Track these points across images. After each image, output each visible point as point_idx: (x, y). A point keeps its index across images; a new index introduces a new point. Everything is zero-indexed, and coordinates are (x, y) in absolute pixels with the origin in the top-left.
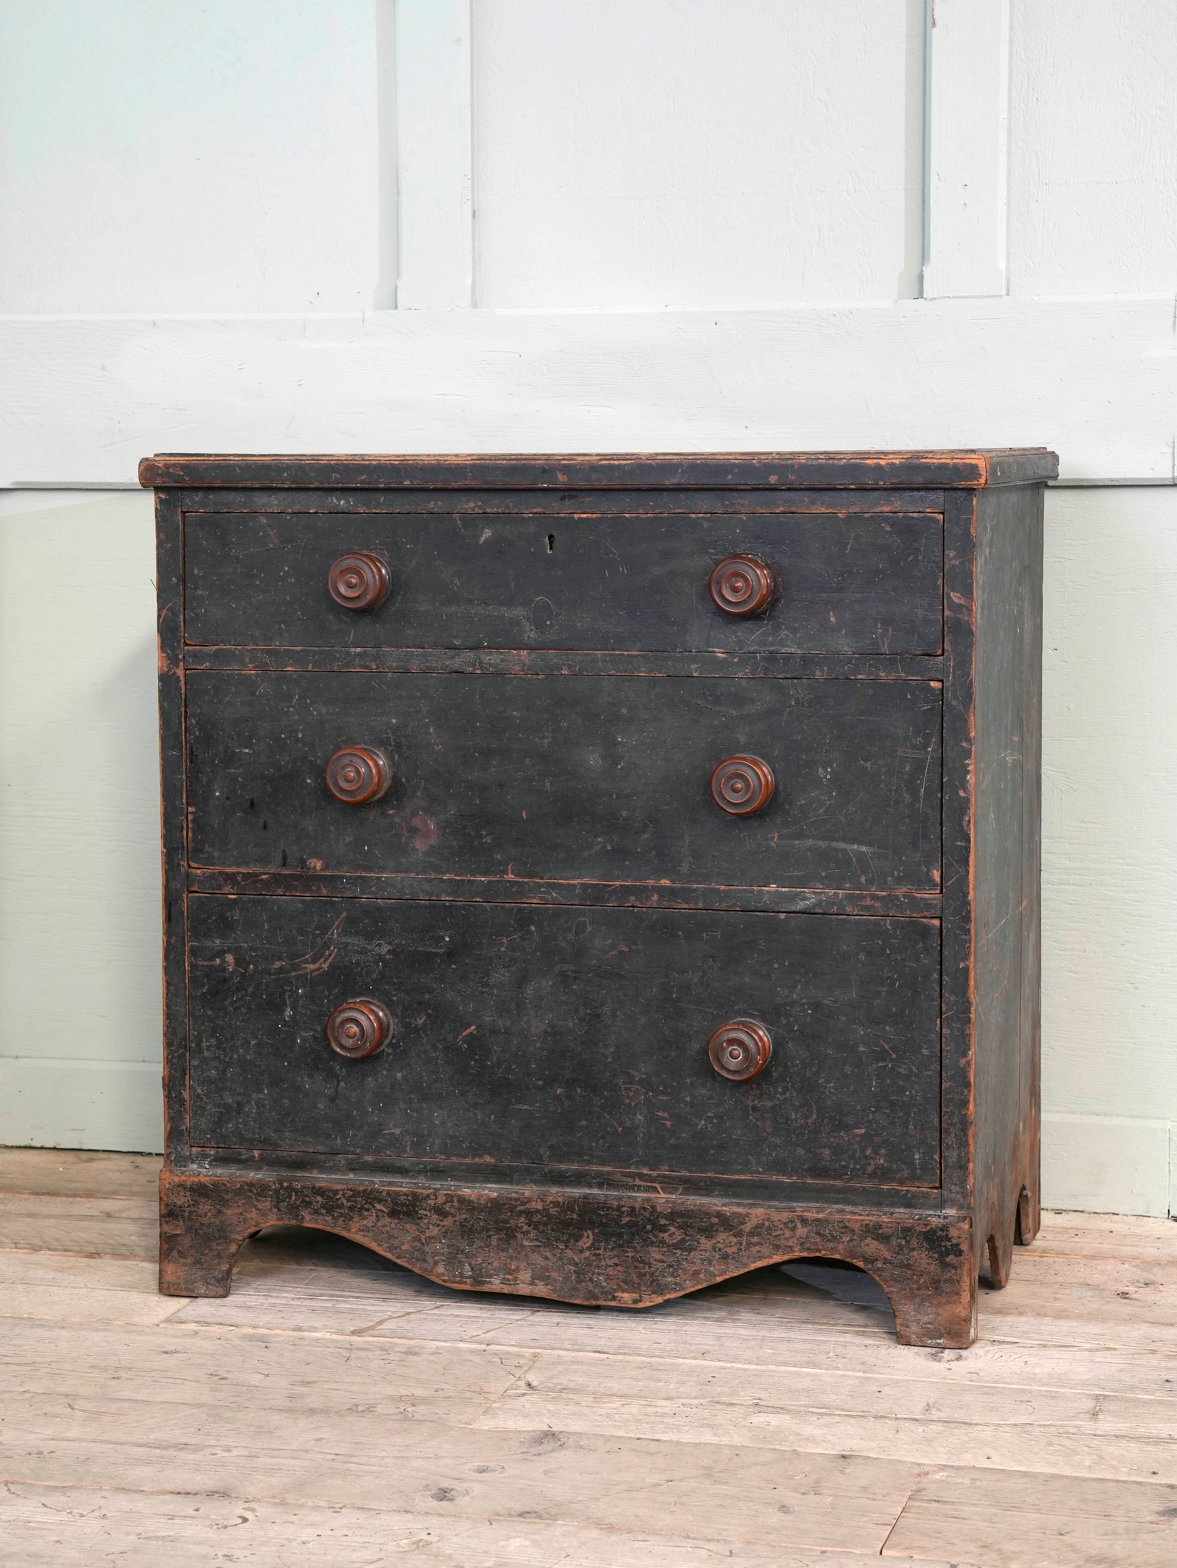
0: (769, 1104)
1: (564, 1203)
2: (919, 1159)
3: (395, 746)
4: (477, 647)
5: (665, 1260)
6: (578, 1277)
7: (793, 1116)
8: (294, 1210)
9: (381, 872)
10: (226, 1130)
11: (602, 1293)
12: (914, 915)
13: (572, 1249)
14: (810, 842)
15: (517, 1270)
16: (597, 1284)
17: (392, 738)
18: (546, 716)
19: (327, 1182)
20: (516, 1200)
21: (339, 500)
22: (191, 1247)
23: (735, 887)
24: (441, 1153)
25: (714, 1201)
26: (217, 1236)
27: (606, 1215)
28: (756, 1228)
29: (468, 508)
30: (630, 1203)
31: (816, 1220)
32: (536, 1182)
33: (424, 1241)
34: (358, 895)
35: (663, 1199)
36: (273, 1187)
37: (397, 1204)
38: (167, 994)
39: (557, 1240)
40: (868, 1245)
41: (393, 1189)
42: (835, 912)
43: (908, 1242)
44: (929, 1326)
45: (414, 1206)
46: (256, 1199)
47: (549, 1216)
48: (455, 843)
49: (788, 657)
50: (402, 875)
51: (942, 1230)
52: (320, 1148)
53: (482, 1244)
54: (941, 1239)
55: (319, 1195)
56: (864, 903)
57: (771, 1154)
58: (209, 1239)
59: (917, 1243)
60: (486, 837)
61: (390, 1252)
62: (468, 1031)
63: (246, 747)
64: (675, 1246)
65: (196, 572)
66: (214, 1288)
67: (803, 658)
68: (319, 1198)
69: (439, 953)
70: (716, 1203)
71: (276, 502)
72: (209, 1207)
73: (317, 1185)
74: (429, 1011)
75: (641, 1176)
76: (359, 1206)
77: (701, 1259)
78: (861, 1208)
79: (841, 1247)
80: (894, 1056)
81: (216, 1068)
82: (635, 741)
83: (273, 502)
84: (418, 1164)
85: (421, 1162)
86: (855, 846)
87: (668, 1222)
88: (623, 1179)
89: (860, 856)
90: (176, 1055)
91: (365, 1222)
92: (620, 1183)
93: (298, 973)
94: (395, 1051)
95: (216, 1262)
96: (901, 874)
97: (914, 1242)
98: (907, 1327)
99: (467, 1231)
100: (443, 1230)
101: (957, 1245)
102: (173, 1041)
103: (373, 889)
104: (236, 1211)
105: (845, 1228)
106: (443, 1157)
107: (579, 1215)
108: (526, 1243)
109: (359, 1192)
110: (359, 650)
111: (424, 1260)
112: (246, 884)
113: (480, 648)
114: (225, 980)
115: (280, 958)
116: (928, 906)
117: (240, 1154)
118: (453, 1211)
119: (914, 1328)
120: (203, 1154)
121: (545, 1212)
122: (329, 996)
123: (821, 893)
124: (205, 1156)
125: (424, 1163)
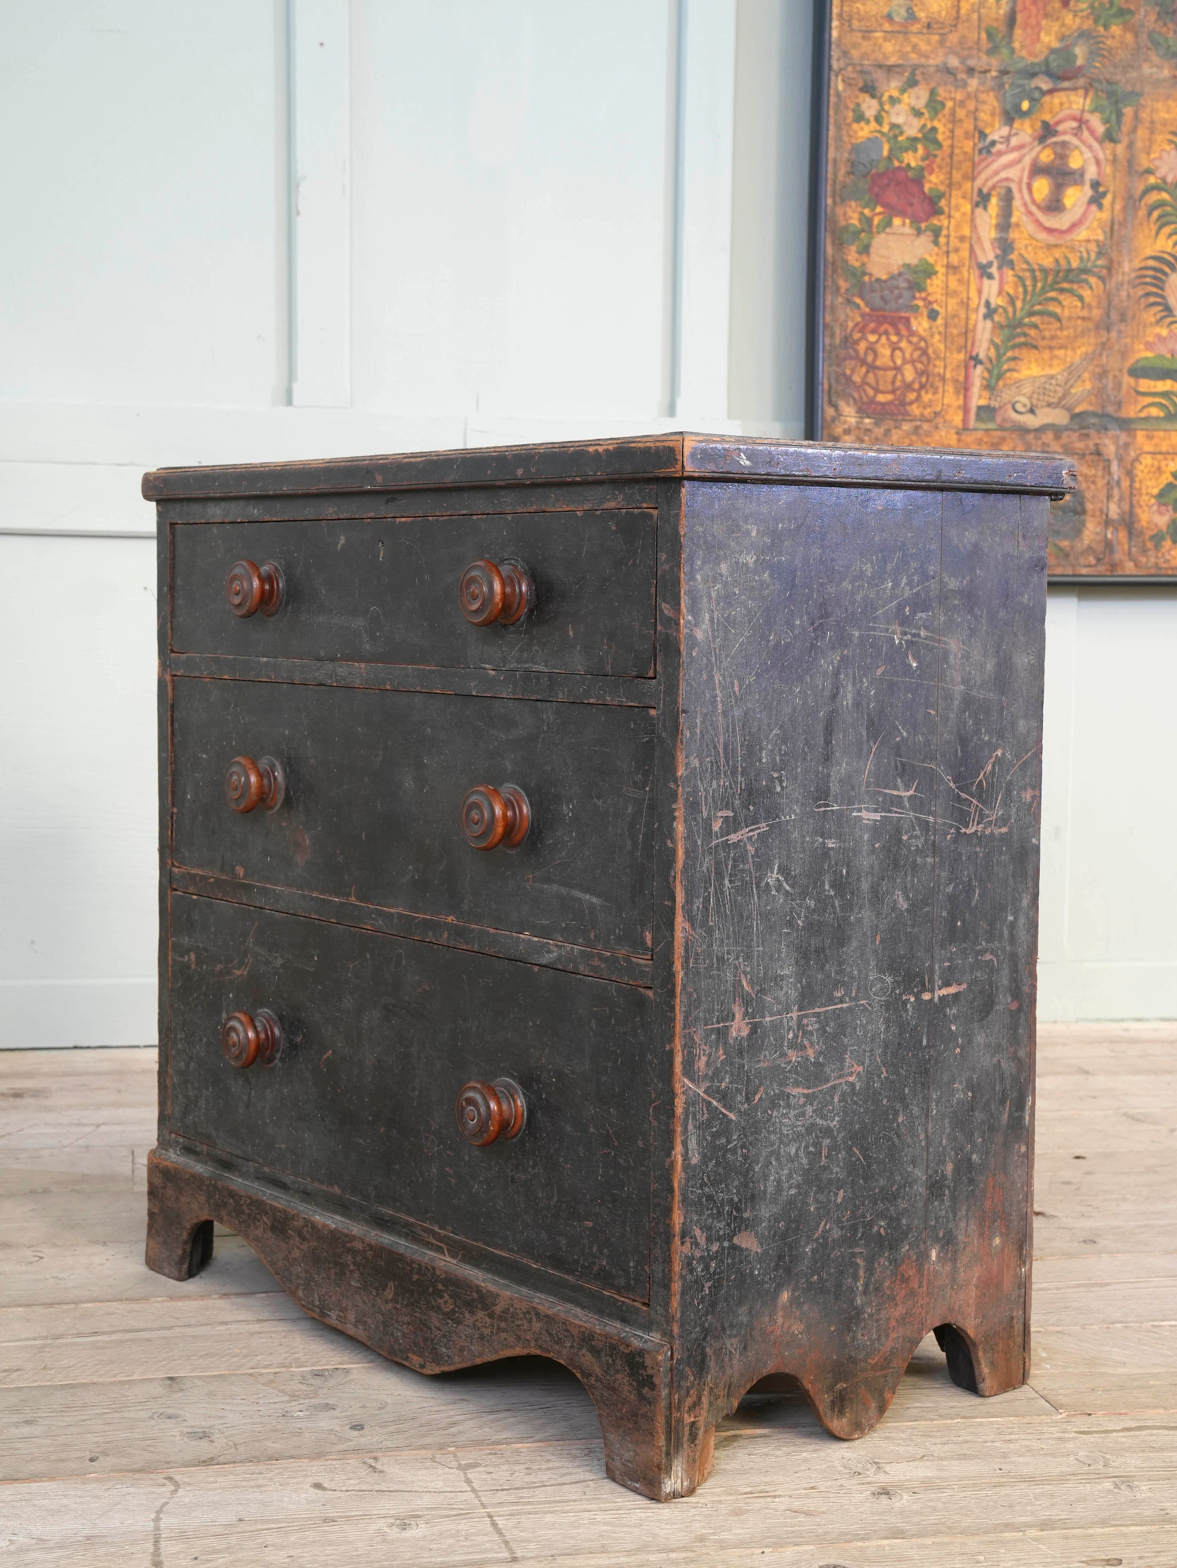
0: (523, 1177)
1: (376, 1247)
2: (633, 1267)
3: (286, 758)
4: (332, 660)
5: (441, 1328)
6: (384, 1328)
7: (540, 1195)
9: (277, 884)
10: (189, 1120)
11: (400, 1350)
12: (631, 982)
13: (380, 1298)
14: (555, 887)
15: (347, 1308)
16: (397, 1340)
17: (285, 749)
18: (379, 733)
19: (238, 1186)
20: (347, 1235)
21: (254, 509)
22: (162, 1227)
23: (500, 932)
24: (309, 1175)
25: (480, 1274)
26: (176, 1220)
27: (403, 1268)
28: (503, 1311)
29: (329, 514)
30: (421, 1260)
31: (548, 1315)
32: (363, 1221)
33: (292, 1261)
34: (264, 906)
35: (445, 1263)
37: (276, 1220)
39: (371, 1285)
40: (584, 1355)
41: (276, 1204)
42: (572, 970)
43: (614, 1361)
44: (629, 1464)
45: (285, 1224)
46: (197, 1191)
47: (366, 1258)
48: (320, 861)
49: (538, 677)
50: (288, 889)
51: (641, 1356)
52: (239, 1152)
53: (325, 1275)
54: (638, 1365)
55: (232, 1197)
56: (593, 963)
57: (523, 1234)
58: (173, 1223)
59: (621, 1365)
60: (339, 856)
61: (272, 1266)
62: (327, 1055)
63: (204, 753)
64: (448, 1315)
65: (178, 581)
67: (549, 677)
68: (233, 1201)
69: (311, 972)
70: (478, 1276)
71: (219, 512)
72: (172, 1192)
73: (232, 1188)
74: (304, 1030)
75: (433, 1234)
77: (466, 1335)
79: (565, 1351)
80: (616, 1143)
81: (184, 1061)
82: (436, 763)
84: (294, 1183)
85: (297, 1182)
86: (588, 897)
87: (443, 1288)
88: (422, 1233)
89: (591, 908)
91: (258, 1232)
92: (420, 1238)
93: (229, 977)
94: (282, 1066)
95: (177, 1245)
96: (621, 933)
97: (619, 1363)
98: (612, 1458)
99: (316, 1259)
100: (302, 1254)
101: (651, 1377)
103: (272, 901)
104: (187, 1200)
105: (568, 1331)
106: (309, 1180)
107: (385, 1264)
108: (352, 1282)
109: (255, 1202)
110: (265, 659)
111: (292, 1281)
112: (202, 886)
113: (336, 659)
114: (190, 977)
115: (220, 961)
116: (642, 973)
117: (196, 1146)
118: (308, 1236)
119: (619, 1464)
120: (176, 1141)
121: (364, 1254)
122: (247, 1003)
123: (561, 947)
124: (177, 1143)
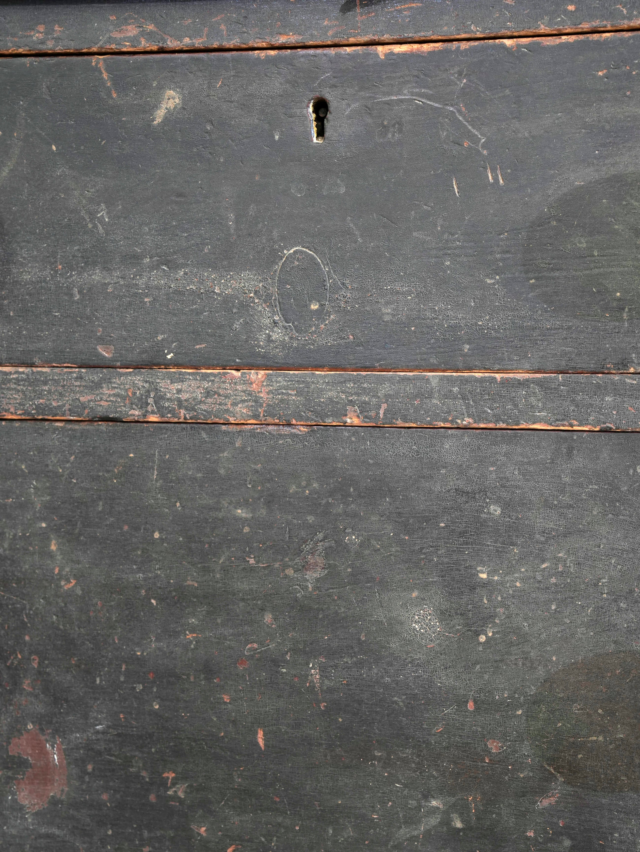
4: (151, 364)
18: (311, 519)
29: (125, 39)
48: (105, 797)
60: (174, 784)
82: (522, 580)
113: (159, 365)
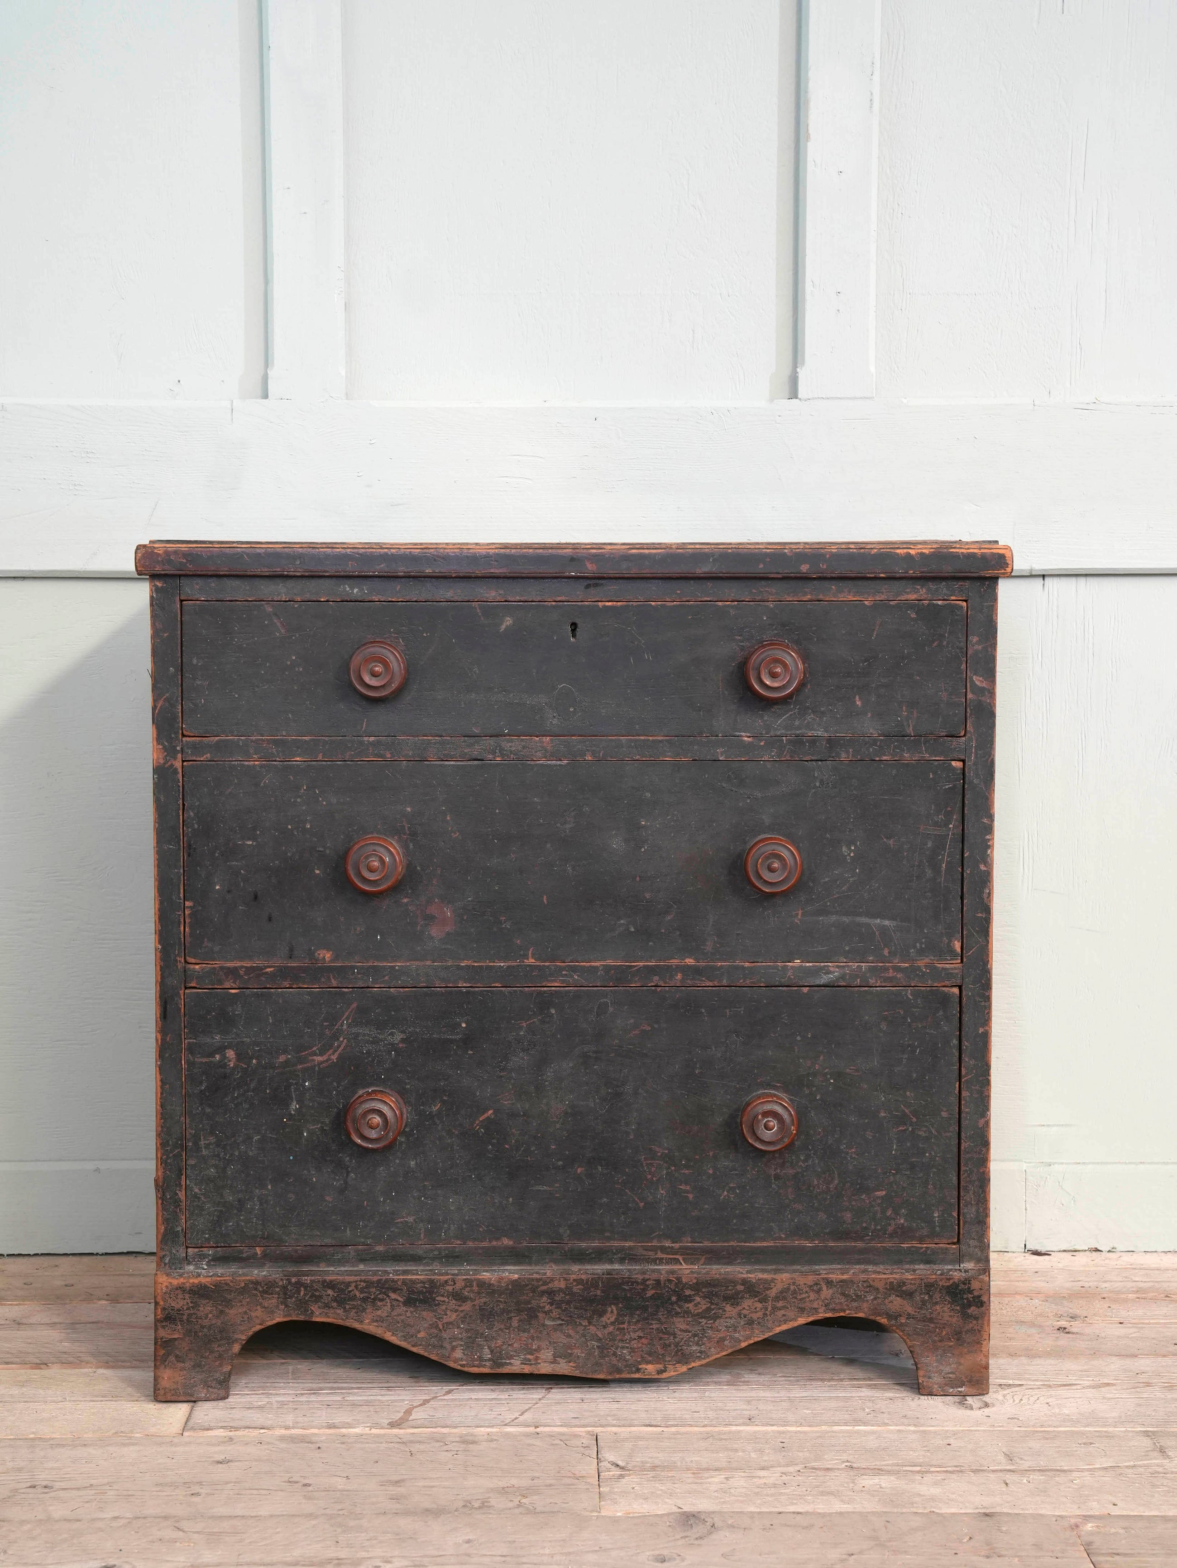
0: (791, 1172)
1: (588, 1280)
2: (938, 1217)
3: (409, 835)
4: (498, 735)
5: (690, 1329)
6: (602, 1352)
7: (816, 1182)
8: (302, 1305)
9: (396, 961)
10: (226, 1227)
11: (626, 1366)
12: (935, 984)
13: (595, 1326)
14: (834, 918)
15: (539, 1349)
16: (622, 1358)
17: (407, 826)
18: (568, 801)
19: (338, 1274)
20: (538, 1280)
21: (352, 588)
22: (190, 1350)
23: (759, 964)
24: (457, 1238)
25: (738, 1268)
26: (219, 1337)
27: (631, 1290)
28: (781, 1292)
29: (488, 596)
30: (655, 1276)
31: (842, 1281)
32: (556, 1262)
33: (441, 1328)
34: (371, 985)
35: (687, 1270)
36: (281, 1283)
37: (413, 1292)
38: (162, 1094)
39: (580, 1317)
40: (891, 1302)
41: (410, 1277)
42: (859, 984)
43: (931, 1297)
44: (951, 1376)
45: (431, 1293)
46: (261, 1296)
47: (572, 1294)
48: (472, 930)
49: (814, 741)
50: (417, 963)
51: (964, 1284)
52: (328, 1241)
53: (502, 1326)
54: (963, 1291)
55: (329, 1288)
56: (887, 975)
57: (793, 1220)
58: (210, 1342)
59: (940, 1298)
60: (505, 922)
61: (405, 1340)
62: (486, 1115)
63: (249, 839)
64: (701, 1315)
65: (195, 661)
66: (216, 1390)
67: (829, 740)
68: (330, 1292)
69: (455, 1040)
70: (739, 1271)
71: (284, 590)
72: (210, 1308)
73: (328, 1278)
74: (445, 1098)
75: (663, 1249)
76: (372, 1297)
77: (726, 1327)
78: (882, 1267)
79: (865, 1305)
80: (914, 1120)
81: (216, 1166)
82: (659, 824)
83: (281, 591)
84: (432, 1251)
85: (436, 1249)
86: (878, 921)
87: (693, 1293)
88: (645, 1253)
89: (884, 930)
90: (171, 1155)
91: (379, 1313)
92: (642, 1257)
93: (305, 1065)
94: (408, 1139)
95: (217, 1363)
96: (923, 946)
97: (937, 1297)
98: (929, 1378)
99: (486, 1314)
100: (462, 1315)
101: (979, 1296)
102: (168, 1141)
103: (387, 978)
104: (240, 1311)
105: (870, 1287)
106: (459, 1242)
107: (603, 1292)
108: (548, 1323)
109: (373, 1283)
110: (371, 739)
111: (442, 1346)
112: (250, 978)
113: (501, 736)
114: (225, 1076)
115: (285, 1052)
116: (949, 975)
117: (241, 1252)
118: (472, 1295)
119: (937, 1379)
120: (200, 1255)
121: (568, 1290)
122: (338, 1087)
123: (844, 967)
124: (202, 1257)
125: (439, 1249)
